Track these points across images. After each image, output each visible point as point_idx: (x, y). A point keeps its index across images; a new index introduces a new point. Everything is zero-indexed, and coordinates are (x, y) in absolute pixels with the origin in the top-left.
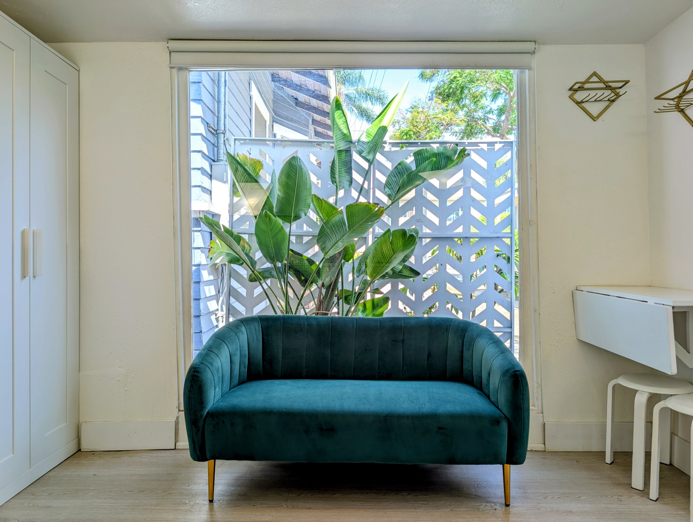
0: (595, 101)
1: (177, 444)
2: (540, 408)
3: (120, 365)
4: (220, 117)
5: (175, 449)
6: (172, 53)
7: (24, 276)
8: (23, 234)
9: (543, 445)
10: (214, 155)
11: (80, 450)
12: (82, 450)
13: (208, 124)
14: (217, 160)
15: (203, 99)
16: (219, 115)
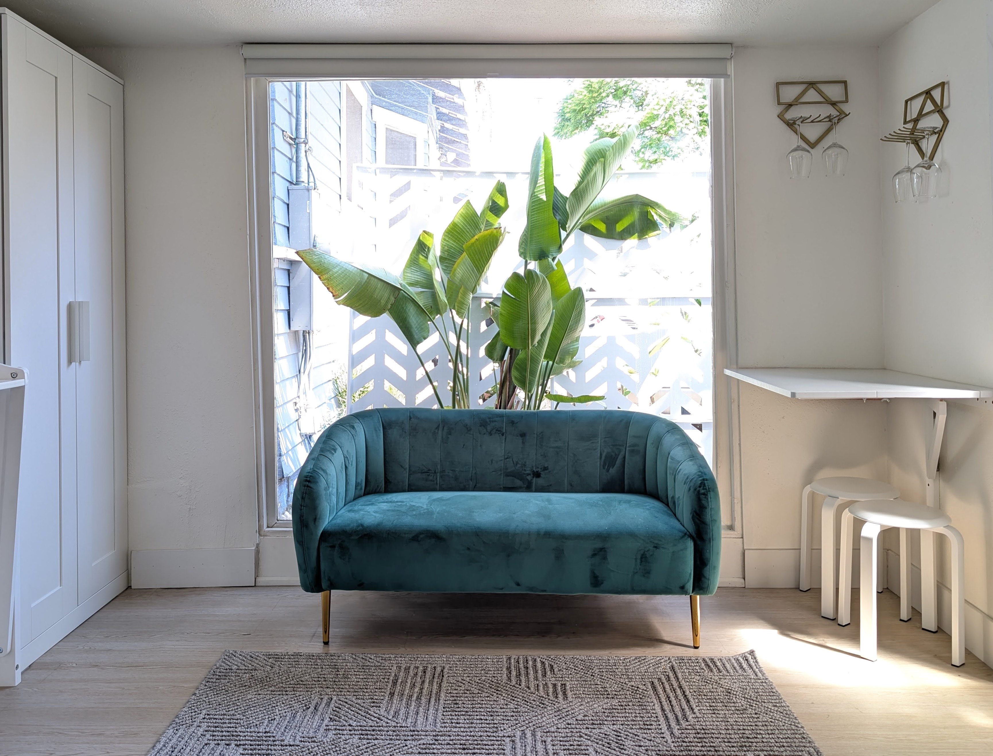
0: (812, 122)
1: (258, 579)
2: (740, 532)
3: (182, 475)
4: (300, 120)
5: (255, 586)
6: (247, 61)
7: (70, 362)
8: (70, 307)
9: (743, 580)
10: (291, 175)
11: (129, 587)
12: (132, 588)
13: (283, 131)
14: (296, 181)
15: (276, 98)
16: (299, 116)
